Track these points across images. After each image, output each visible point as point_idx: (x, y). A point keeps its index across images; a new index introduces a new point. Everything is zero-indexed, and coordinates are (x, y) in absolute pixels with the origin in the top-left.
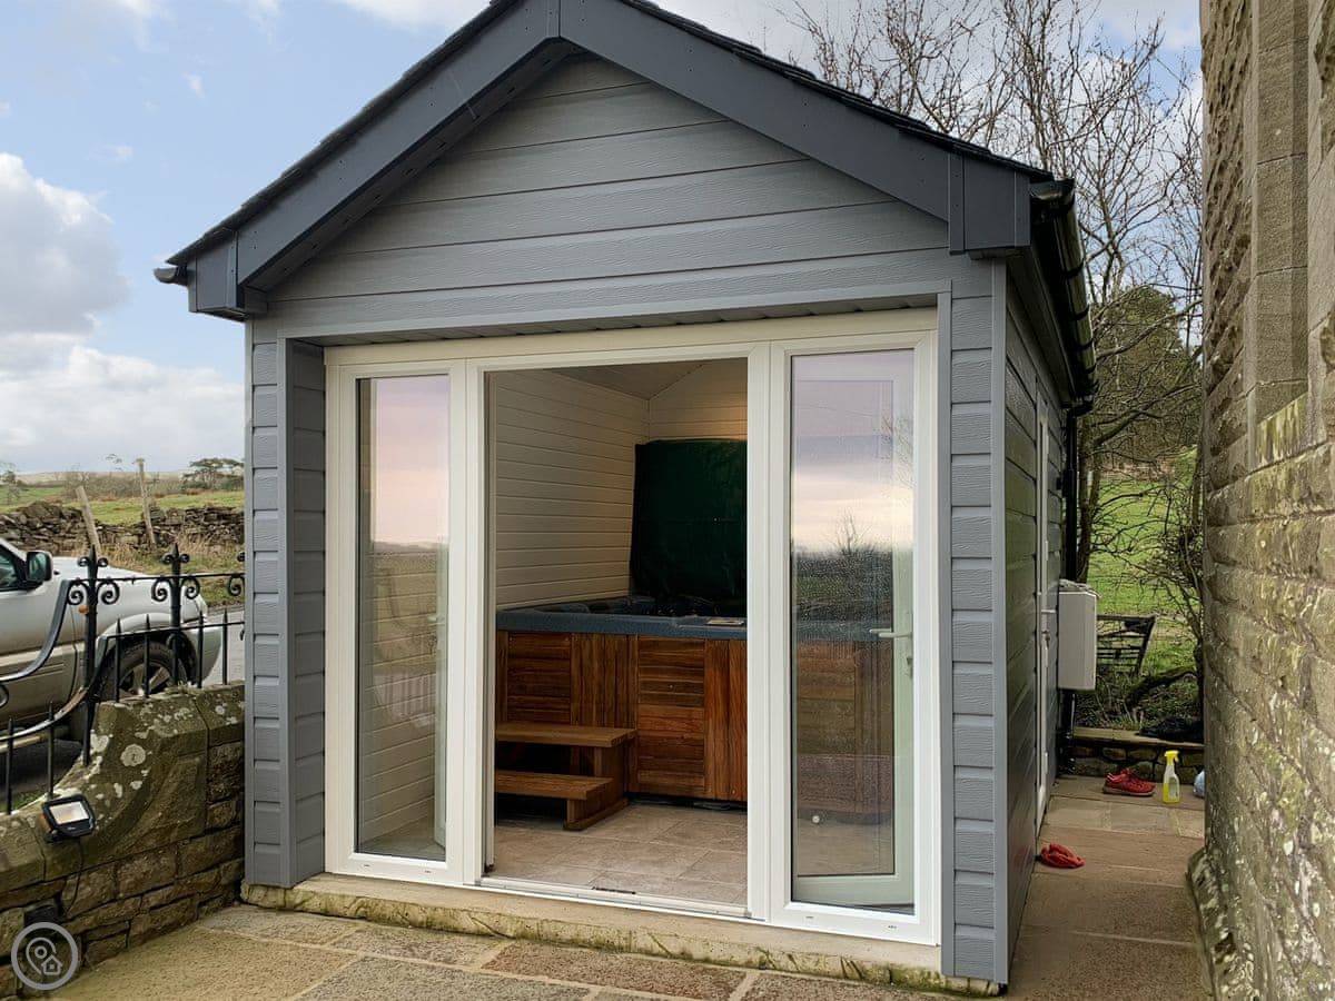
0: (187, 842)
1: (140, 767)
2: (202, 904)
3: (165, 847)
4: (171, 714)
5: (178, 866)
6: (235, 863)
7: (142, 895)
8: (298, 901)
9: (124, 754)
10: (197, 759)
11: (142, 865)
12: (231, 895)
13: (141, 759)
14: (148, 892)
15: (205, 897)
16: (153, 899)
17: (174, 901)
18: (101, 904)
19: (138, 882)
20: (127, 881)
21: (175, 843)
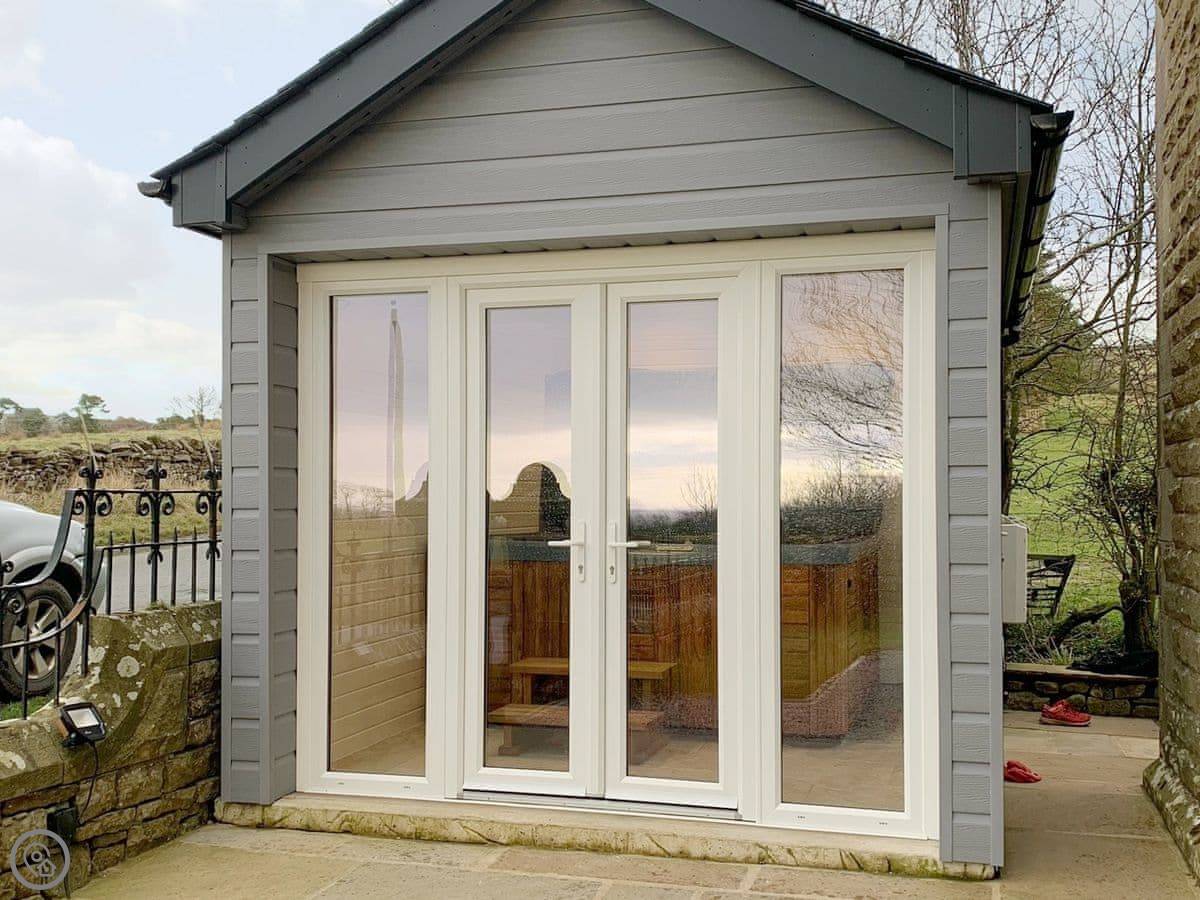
0: (172, 756)
1: (134, 679)
2: (182, 821)
3: (157, 759)
4: (157, 627)
5: (164, 780)
6: (210, 782)
7: (136, 806)
8: (277, 818)
9: (119, 665)
10: (181, 674)
11: (137, 777)
12: (207, 814)
13: (135, 671)
14: (141, 803)
15: (185, 813)
16: (146, 811)
17: (163, 815)
18: (104, 812)
19: (135, 793)
20: (126, 791)
21: (163, 757)
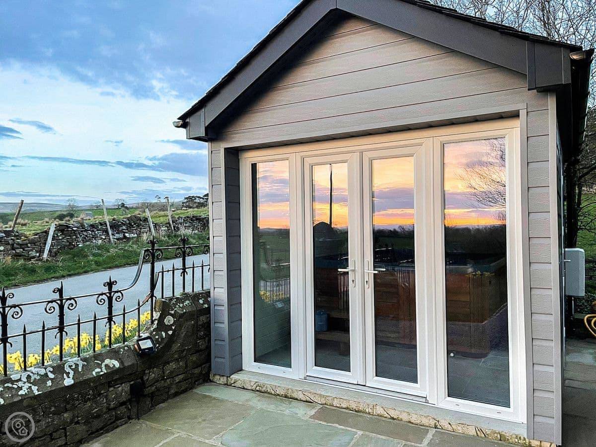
0: (189, 356)
1: (172, 325)
3: (181, 358)
4: (183, 303)
5: (186, 366)
6: (207, 365)
7: (173, 378)
8: (232, 382)
9: (165, 320)
10: (193, 322)
11: (173, 365)
12: (206, 379)
13: (172, 322)
14: (175, 376)
15: (197, 379)
16: (177, 380)
17: (185, 380)
18: (157, 381)
19: (171, 372)
20: (168, 372)
21: (185, 356)
